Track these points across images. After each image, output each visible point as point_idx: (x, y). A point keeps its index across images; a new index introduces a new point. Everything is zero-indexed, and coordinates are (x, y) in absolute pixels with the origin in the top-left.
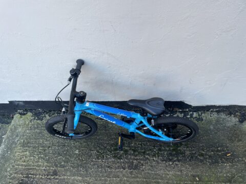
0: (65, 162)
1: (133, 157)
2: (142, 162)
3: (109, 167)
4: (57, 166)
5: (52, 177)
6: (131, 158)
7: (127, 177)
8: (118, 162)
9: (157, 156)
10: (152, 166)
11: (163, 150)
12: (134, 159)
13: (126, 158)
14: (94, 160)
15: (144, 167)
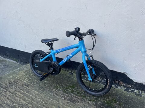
0: (36, 83)
1: (75, 95)
2: (79, 100)
3: (57, 94)
4: (31, 83)
5: (25, 87)
6: (73, 96)
7: (63, 104)
8: (64, 94)
9: (92, 101)
10: (84, 105)
11: (99, 100)
12: (75, 97)
13: (70, 95)
14: (51, 88)
15: (78, 103)
